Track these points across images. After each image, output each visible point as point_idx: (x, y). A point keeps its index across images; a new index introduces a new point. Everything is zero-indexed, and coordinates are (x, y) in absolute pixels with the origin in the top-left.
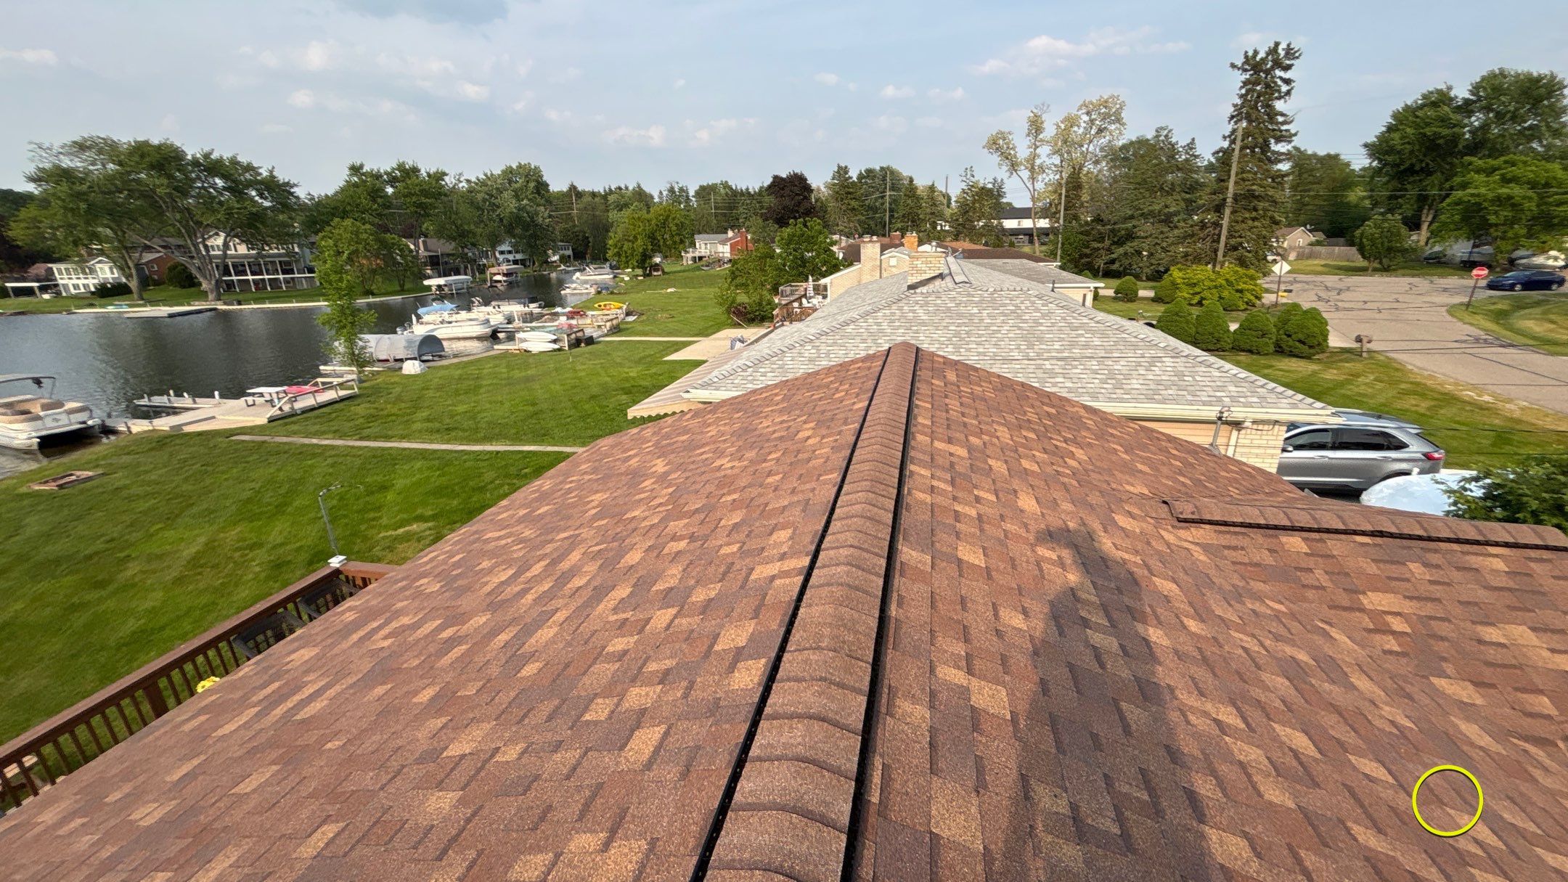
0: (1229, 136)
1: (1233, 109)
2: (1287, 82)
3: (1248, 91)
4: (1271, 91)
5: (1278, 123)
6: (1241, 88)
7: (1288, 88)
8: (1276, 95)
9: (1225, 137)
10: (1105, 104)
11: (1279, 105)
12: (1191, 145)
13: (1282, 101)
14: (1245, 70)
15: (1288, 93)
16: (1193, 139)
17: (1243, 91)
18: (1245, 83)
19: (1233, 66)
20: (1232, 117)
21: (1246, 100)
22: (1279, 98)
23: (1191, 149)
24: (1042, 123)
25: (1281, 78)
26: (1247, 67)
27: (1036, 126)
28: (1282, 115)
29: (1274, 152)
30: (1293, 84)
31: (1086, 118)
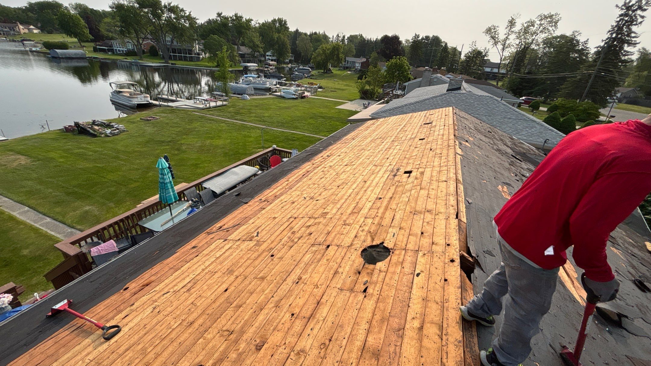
0: (605, 40)
1: (611, 27)
2: (643, 17)
3: (620, 20)
4: (632, 21)
5: (631, 37)
6: (618, 17)
7: (642, 20)
8: (635, 23)
9: (603, 41)
10: (551, 17)
11: (634, 28)
12: (586, 42)
13: (637, 26)
14: (622, 9)
15: (641, 23)
16: (588, 39)
17: (618, 19)
18: (621, 15)
19: (617, 6)
20: (609, 31)
21: (618, 24)
22: (635, 25)
23: (586, 44)
24: (515, 23)
25: (639, 15)
26: (624, 8)
27: (512, 23)
28: (635, 33)
29: (625, 51)
30: (645, 19)
31: (538, 22)
